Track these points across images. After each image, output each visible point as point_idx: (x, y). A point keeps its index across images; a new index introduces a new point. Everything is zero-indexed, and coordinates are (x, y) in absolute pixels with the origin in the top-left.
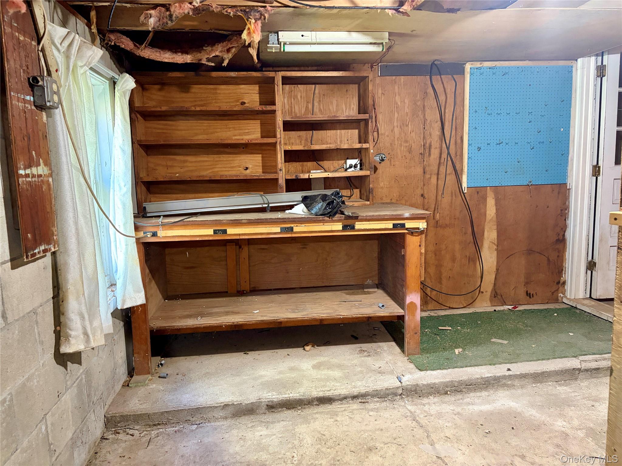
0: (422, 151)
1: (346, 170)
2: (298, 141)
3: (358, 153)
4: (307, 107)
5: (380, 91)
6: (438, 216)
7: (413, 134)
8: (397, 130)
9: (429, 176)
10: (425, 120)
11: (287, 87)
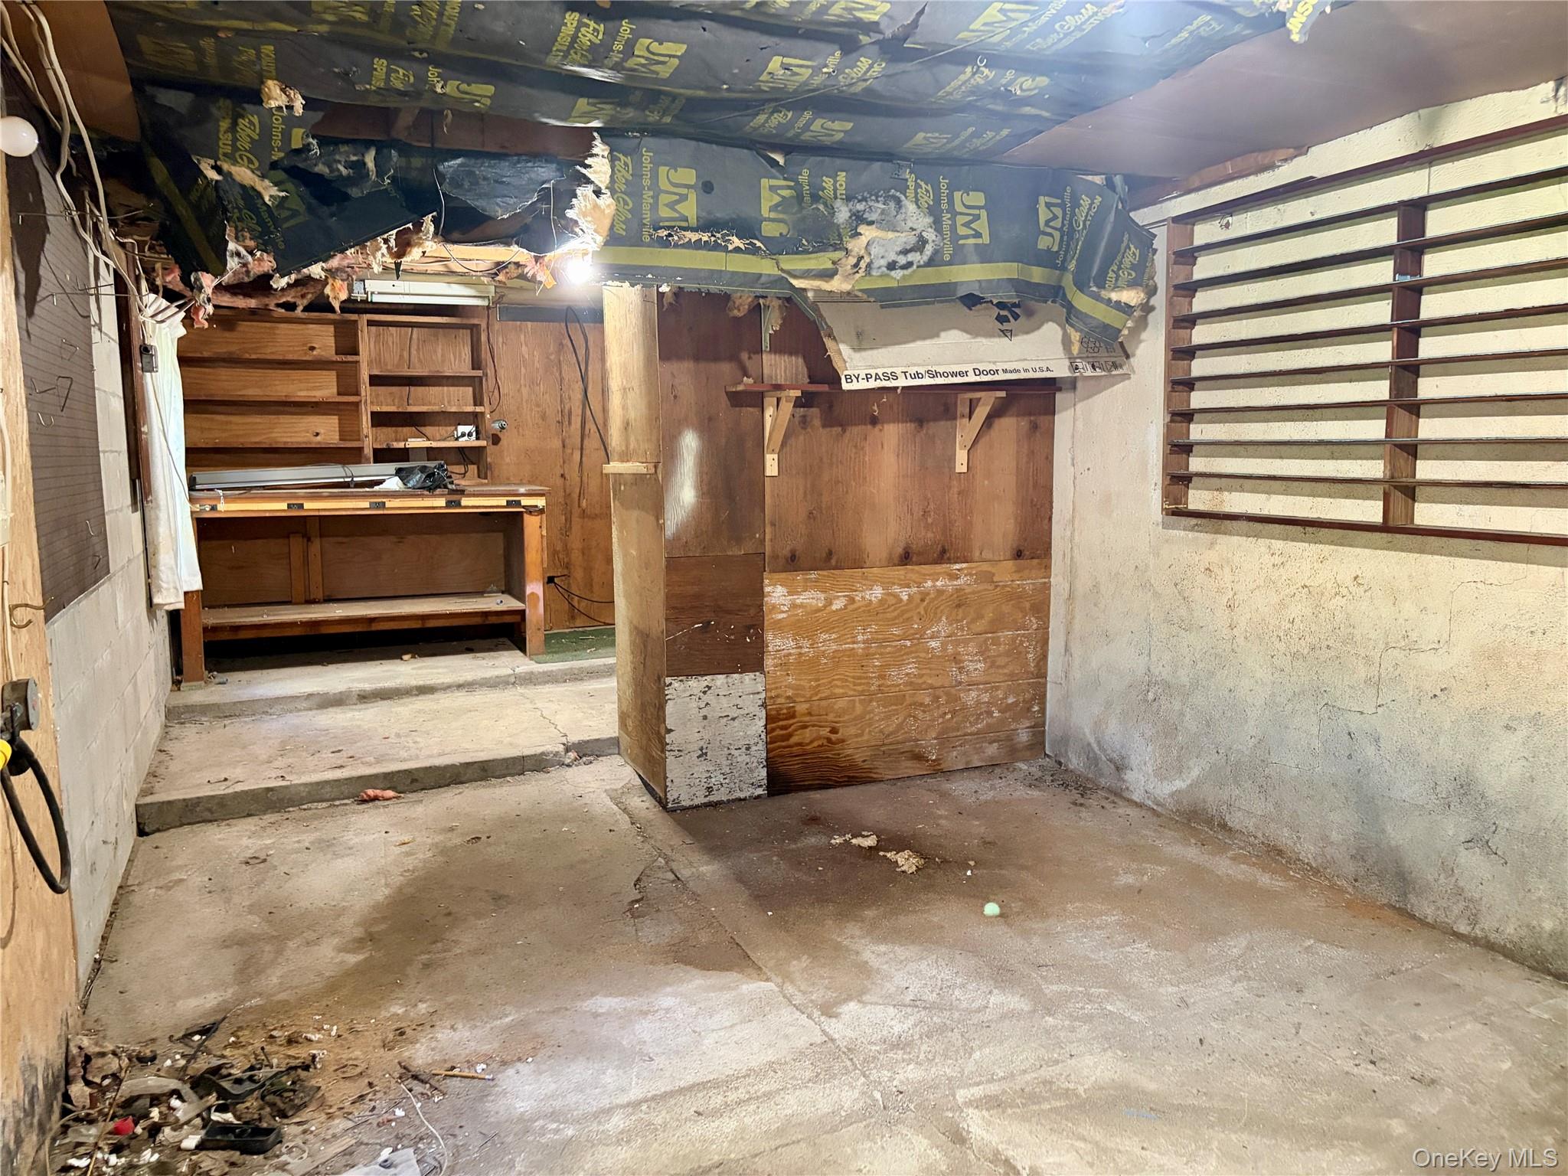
0: (559, 418)
1: (457, 439)
2: (389, 400)
3: (474, 419)
4: (401, 356)
5: (500, 340)
6: (584, 504)
7: (547, 396)
8: (525, 391)
9: (570, 451)
10: (562, 379)
11: (373, 329)
